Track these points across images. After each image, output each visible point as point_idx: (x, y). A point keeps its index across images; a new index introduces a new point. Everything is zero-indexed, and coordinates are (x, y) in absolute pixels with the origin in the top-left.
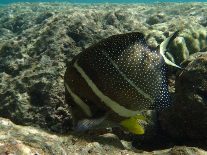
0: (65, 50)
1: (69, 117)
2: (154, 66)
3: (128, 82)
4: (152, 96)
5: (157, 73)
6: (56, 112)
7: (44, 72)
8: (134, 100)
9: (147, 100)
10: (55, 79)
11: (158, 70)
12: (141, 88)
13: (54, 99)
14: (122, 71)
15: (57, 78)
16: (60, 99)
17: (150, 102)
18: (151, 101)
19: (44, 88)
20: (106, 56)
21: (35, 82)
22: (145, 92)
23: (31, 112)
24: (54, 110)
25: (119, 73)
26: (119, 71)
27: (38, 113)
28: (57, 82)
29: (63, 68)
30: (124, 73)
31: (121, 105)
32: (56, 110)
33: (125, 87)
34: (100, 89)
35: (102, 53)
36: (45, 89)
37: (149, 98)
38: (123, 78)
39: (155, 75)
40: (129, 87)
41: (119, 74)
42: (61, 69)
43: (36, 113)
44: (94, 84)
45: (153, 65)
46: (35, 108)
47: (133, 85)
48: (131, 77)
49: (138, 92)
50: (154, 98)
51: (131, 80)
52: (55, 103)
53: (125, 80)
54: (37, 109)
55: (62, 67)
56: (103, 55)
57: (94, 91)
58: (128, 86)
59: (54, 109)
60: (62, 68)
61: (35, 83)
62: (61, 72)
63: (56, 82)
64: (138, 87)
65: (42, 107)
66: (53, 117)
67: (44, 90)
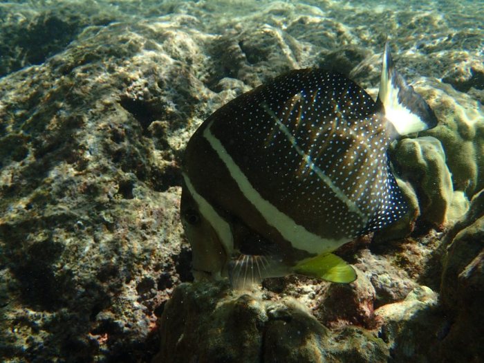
0: (116, 149)
2: (370, 146)
4: (363, 209)
5: (376, 160)
7: (59, 212)
8: (327, 212)
9: (352, 216)
10: (90, 232)
11: (379, 156)
12: (341, 188)
14: (302, 148)
15: (95, 229)
17: (360, 221)
18: (361, 219)
19: (58, 259)
20: (270, 116)
21: (33, 240)
23: (22, 325)
25: (297, 152)
26: (298, 149)
27: (42, 331)
28: (97, 241)
29: (110, 201)
30: (307, 153)
31: (298, 222)
33: (308, 183)
35: (263, 109)
36: (62, 261)
37: (358, 212)
38: (304, 163)
39: (372, 164)
41: (297, 155)
43: (36, 330)
44: (242, 174)
45: (368, 144)
46: (32, 316)
47: (325, 180)
49: (336, 196)
50: (369, 215)
51: (322, 169)
53: (309, 168)
54: (38, 318)
55: (109, 197)
56: (266, 114)
57: (242, 190)
59: (88, 317)
60: (108, 199)
61: (32, 243)
62: (106, 214)
63: (92, 241)
65: (54, 314)
67: (58, 266)
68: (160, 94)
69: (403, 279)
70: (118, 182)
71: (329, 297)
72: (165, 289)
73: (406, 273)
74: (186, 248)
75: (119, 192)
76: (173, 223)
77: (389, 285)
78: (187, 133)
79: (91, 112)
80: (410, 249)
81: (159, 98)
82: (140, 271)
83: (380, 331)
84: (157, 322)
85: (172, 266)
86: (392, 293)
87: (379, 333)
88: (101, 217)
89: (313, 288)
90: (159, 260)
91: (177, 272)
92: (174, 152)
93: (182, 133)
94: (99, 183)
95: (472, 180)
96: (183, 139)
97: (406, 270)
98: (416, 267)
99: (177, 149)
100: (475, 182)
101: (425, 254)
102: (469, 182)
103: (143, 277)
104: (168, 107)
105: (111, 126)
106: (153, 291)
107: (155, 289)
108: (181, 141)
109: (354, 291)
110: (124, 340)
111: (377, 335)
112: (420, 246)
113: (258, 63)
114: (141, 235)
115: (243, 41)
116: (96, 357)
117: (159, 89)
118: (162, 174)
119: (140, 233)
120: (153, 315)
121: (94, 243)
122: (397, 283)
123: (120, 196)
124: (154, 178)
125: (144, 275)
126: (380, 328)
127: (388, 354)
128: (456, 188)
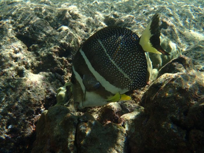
1: (23, 134)
3: (111, 62)
6: (7, 131)
12: (121, 68)
13: (4, 116)
14: (108, 53)
16: (12, 116)
22: (124, 72)
24: (4, 130)
26: (107, 54)
30: (109, 55)
31: (107, 80)
32: (6, 129)
33: (109, 65)
34: (93, 65)
37: (128, 78)
38: (108, 58)
40: (112, 66)
41: (106, 56)
42: (12, 79)
47: (115, 65)
48: (114, 58)
50: (133, 80)
51: (114, 60)
52: (5, 121)
53: (110, 60)
58: (111, 64)
59: (5, 127)
64: (119, 67)
66: (4, 138)
68: (34, 33)
69: (133, 104)
70: (17, 70)
71: (103, 112)
72: (38, 114)
73: (134, 102)
74: (48, 97)
75: (17, 75)
76: (41, 87)
77: (128, 107)
78: (46, 49)
79: (4, 41)
80: (136, 92)
81: (34, 35)
82: (27, 107)
83: (123, 124)
84: (35, 128)
85: (41, 104)
86: (129, 110)
87: (122, 125)
88: (10, 85)
89: (97, 109)
90: (36, 102)
91: (44, 107)
92: (42, 57)
93: (45, 49)
94: (8, 71)
95: (160, 64)
96: (45, 52)
97: (135, 100)
98: (138, 99)
99: (43, 56)
100: (161, 65)
101: (142, 94)
102: (159, 65)
103: (29, 110)
104: (38, 38)
105: (13, 47)
106: (34, 115)
107: (34, 114)
108: (44, 53)
109: (113, 109)
110: (21, 136)
111: (121, 125)
112: (140, 91)
113: (77, 20)
114: (28, 92)
115: (70, 10)
116: (9, 144)
117: (34, 31)
118: (36, 66)
119: (27, 91)
120: (34, 125)
121: (6, 96)
122: (131, 106)
123: (18, 76)
124: (33, 69)
125: (29, 109)
126: (123, 123)
127: (125, 132)
128: (154, 68)
